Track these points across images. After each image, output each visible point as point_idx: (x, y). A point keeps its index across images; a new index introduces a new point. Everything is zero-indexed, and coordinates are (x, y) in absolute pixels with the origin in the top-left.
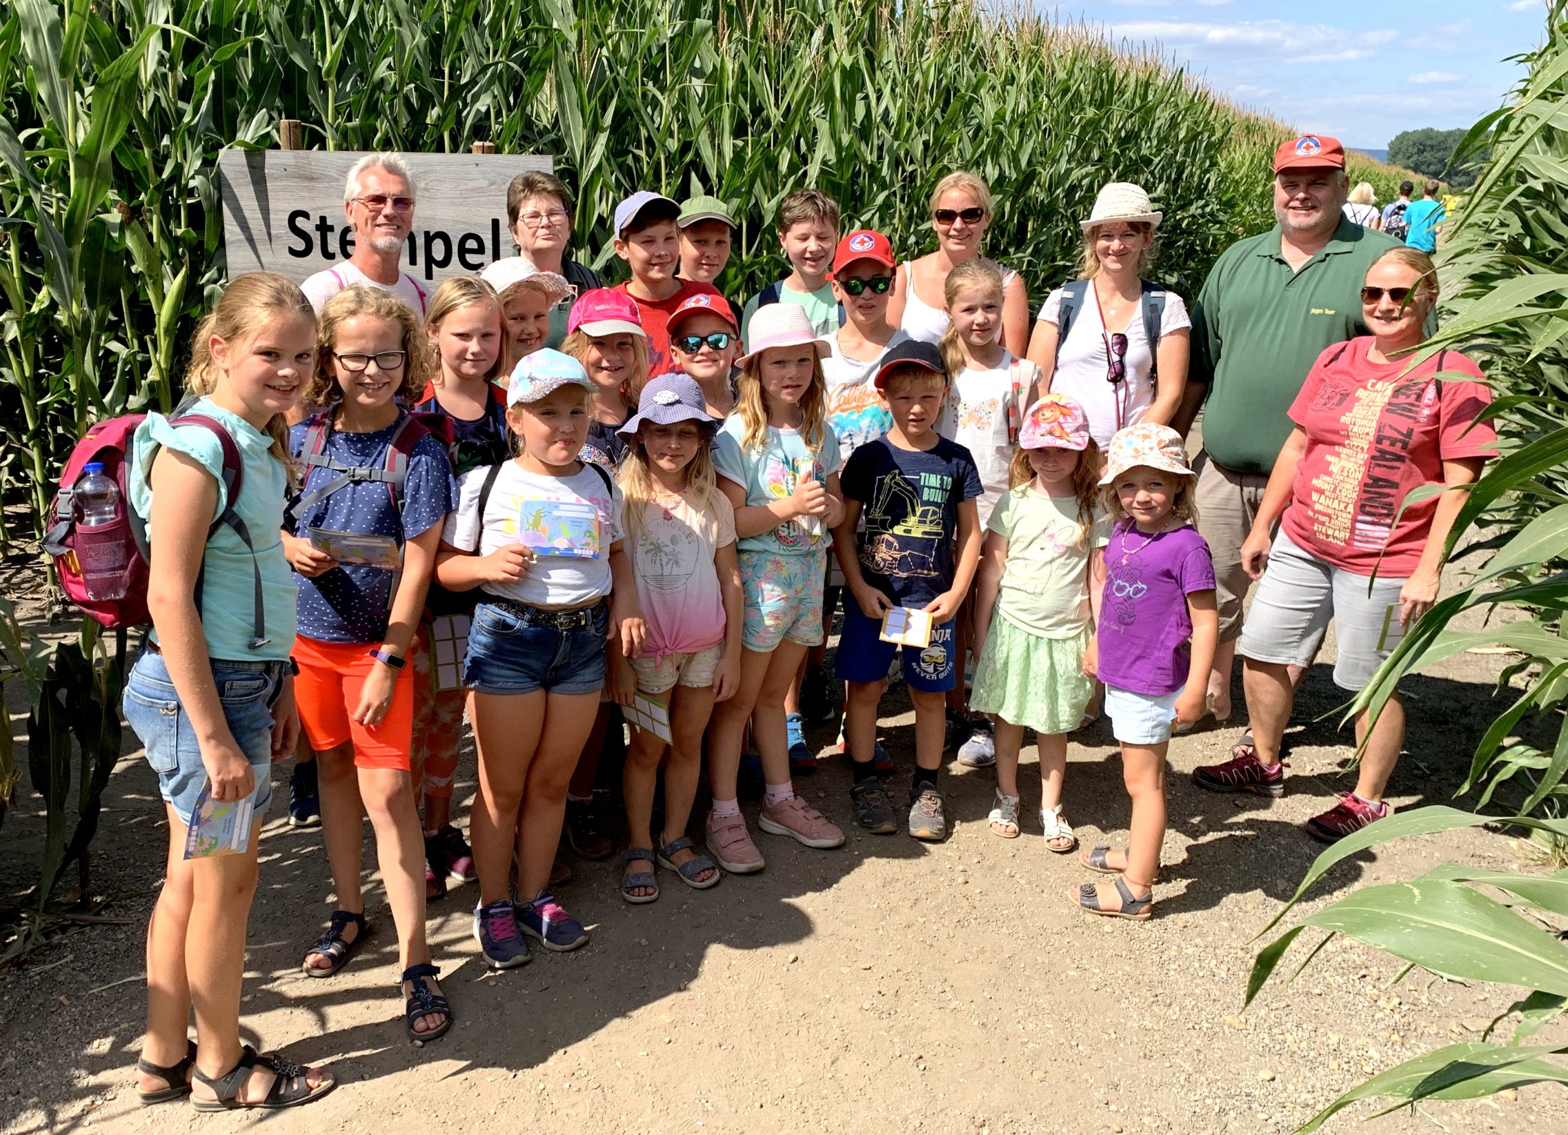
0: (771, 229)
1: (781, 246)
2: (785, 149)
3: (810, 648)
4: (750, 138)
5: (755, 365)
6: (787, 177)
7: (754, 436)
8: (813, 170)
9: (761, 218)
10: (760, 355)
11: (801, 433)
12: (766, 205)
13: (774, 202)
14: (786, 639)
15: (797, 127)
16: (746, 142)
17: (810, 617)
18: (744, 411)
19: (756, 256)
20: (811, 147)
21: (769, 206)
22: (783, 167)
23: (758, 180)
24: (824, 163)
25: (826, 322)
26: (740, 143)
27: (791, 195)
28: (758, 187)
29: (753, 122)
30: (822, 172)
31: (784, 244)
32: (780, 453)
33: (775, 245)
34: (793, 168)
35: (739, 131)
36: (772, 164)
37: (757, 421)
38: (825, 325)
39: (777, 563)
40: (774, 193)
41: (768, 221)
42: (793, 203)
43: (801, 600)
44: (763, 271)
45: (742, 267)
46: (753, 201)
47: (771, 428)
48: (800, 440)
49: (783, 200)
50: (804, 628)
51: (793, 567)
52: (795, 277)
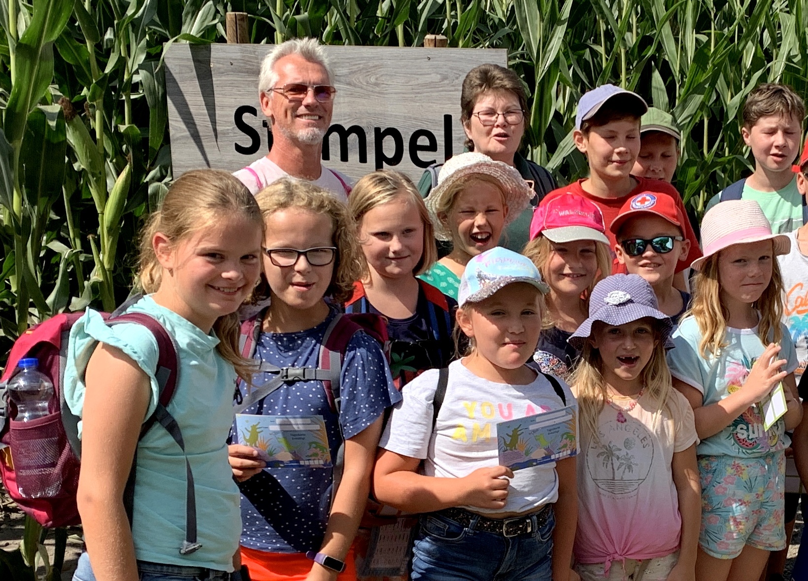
0: (733, 126)
1: (743, 143)
2: (750, 43)
3: (772, 552)
4: (713, 31)
5: (713, 266)
6: (750, 73)
7: (712, 339)
8: (778, 67)
9: (723, 114)
10: (719, 254)
11: (758, 333)
12: (728, 103)
13: (737, 98)
14: (749, 546)
15: (763, 21)
16: (709, 35)
17: (773, 521)
18: (700, 313)
19: (717, 155)
20: (777, 41)
21: (732, 103)
22: (748, 61)
23: (722, 75)
24: (789, 59)
25: (790, 221)
26: (704, 38)
27: (756, 90)
28: (721, 83)
29: (715, 16)
30: (788, 68)
31: (747, 140)
32: (738, 354)
33: (737, 142)
34: (757, 63)
35: (702, 24)
36: (736, 58)
37: (715, 324)
38: (789, 225)
39: (737, 467)
40: (738, 89)
41: (731, 117)
42: (757, 97)
43: (762, 504)
44: (724, 170)
45: (704, 166)
46: (714, 97)
47: (729, 329)
48: (757, 341)
49: (746, 97)
50: (766, 533)
51: (753, 470)
52: (758, 174)
